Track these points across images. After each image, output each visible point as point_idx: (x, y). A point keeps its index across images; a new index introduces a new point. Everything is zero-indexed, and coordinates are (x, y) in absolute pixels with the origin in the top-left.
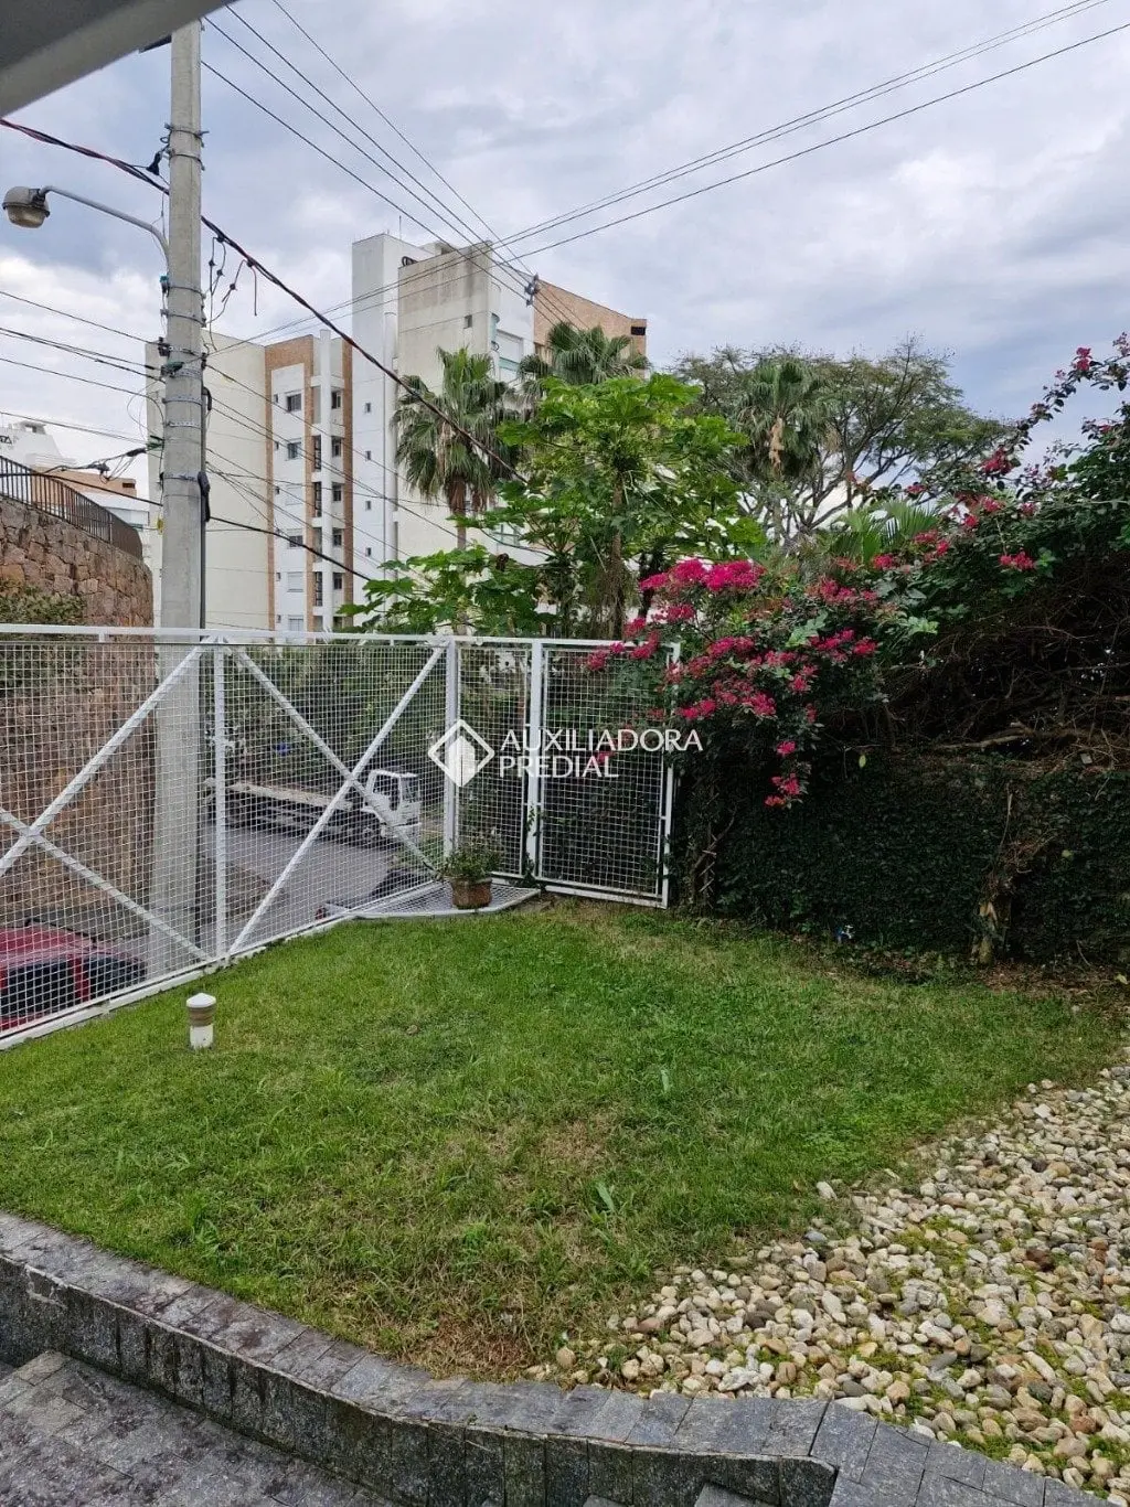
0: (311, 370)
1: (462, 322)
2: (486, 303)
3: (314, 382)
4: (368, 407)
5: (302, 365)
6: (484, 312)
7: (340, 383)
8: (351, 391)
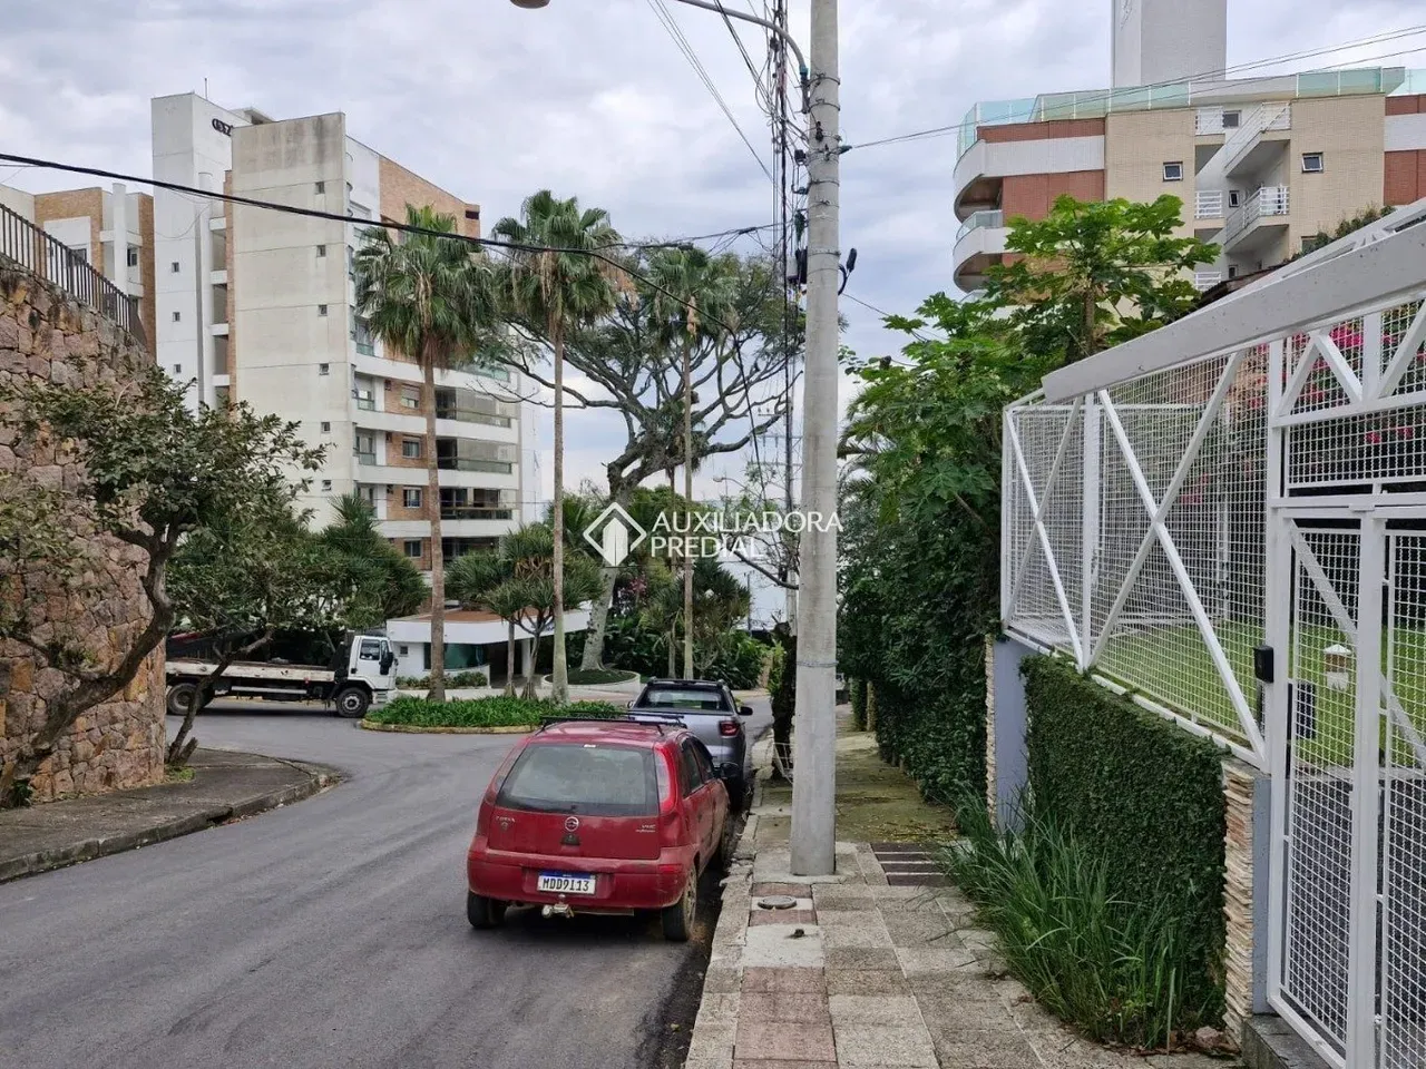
0: (99, 224)
1: (313, 188)
2: (341, 169)
3: (103, 237)
4: (176, 267)
5: (88, 218)
6: (340, 180)
7: (138, 241)
8: (152, 250)
